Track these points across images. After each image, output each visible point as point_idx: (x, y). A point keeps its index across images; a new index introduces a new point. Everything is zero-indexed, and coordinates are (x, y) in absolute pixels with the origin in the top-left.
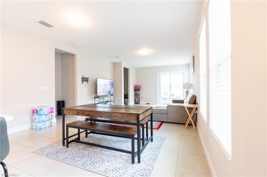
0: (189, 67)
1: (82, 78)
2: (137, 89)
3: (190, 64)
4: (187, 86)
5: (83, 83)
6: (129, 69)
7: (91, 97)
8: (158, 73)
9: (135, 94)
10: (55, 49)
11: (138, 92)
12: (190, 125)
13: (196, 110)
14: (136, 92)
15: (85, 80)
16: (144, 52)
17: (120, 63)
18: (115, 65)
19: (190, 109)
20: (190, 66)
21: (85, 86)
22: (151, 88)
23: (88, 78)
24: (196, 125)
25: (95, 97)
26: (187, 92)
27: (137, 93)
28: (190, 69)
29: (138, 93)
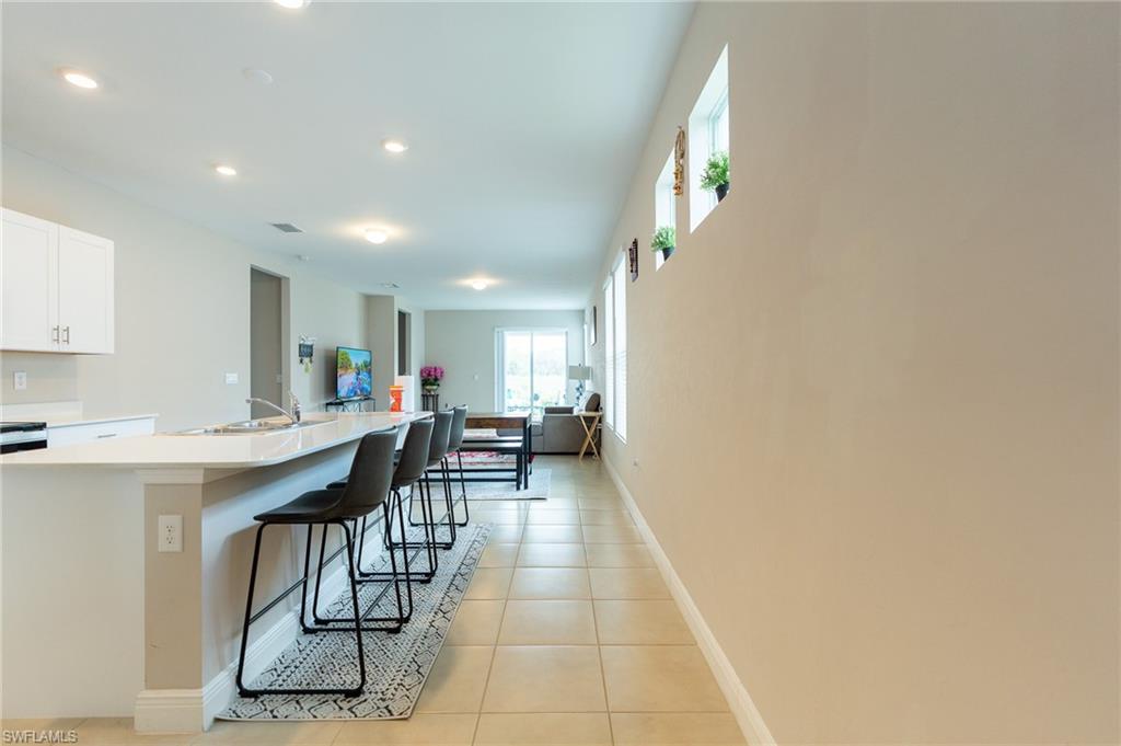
0: (583, 321)
1: (300, 346)
2: (432, 378)
3: (583, 311)
4: (578, 373)
5: (301, 361)
6: (410, 314)
7: (317, 405)
8: (496, 330)
9: (423, 396)
10: (252, 269)
11: (435, 387)
12: (589, 454)
13: (600, 421)
14: (428, 387)
15: (306, 352)
16: (479, 283)
17: (390, 299)
18: (371, 303)
19: (589, 420)
20: (584, 319)
21: (307, 370)
22: (476, 377)
23: (311, 347)
24: (599, 453)
25: (327, 404)
26: (580, 388)
27: (429, 391)
28: (586, 327)
29: (434, 390)
